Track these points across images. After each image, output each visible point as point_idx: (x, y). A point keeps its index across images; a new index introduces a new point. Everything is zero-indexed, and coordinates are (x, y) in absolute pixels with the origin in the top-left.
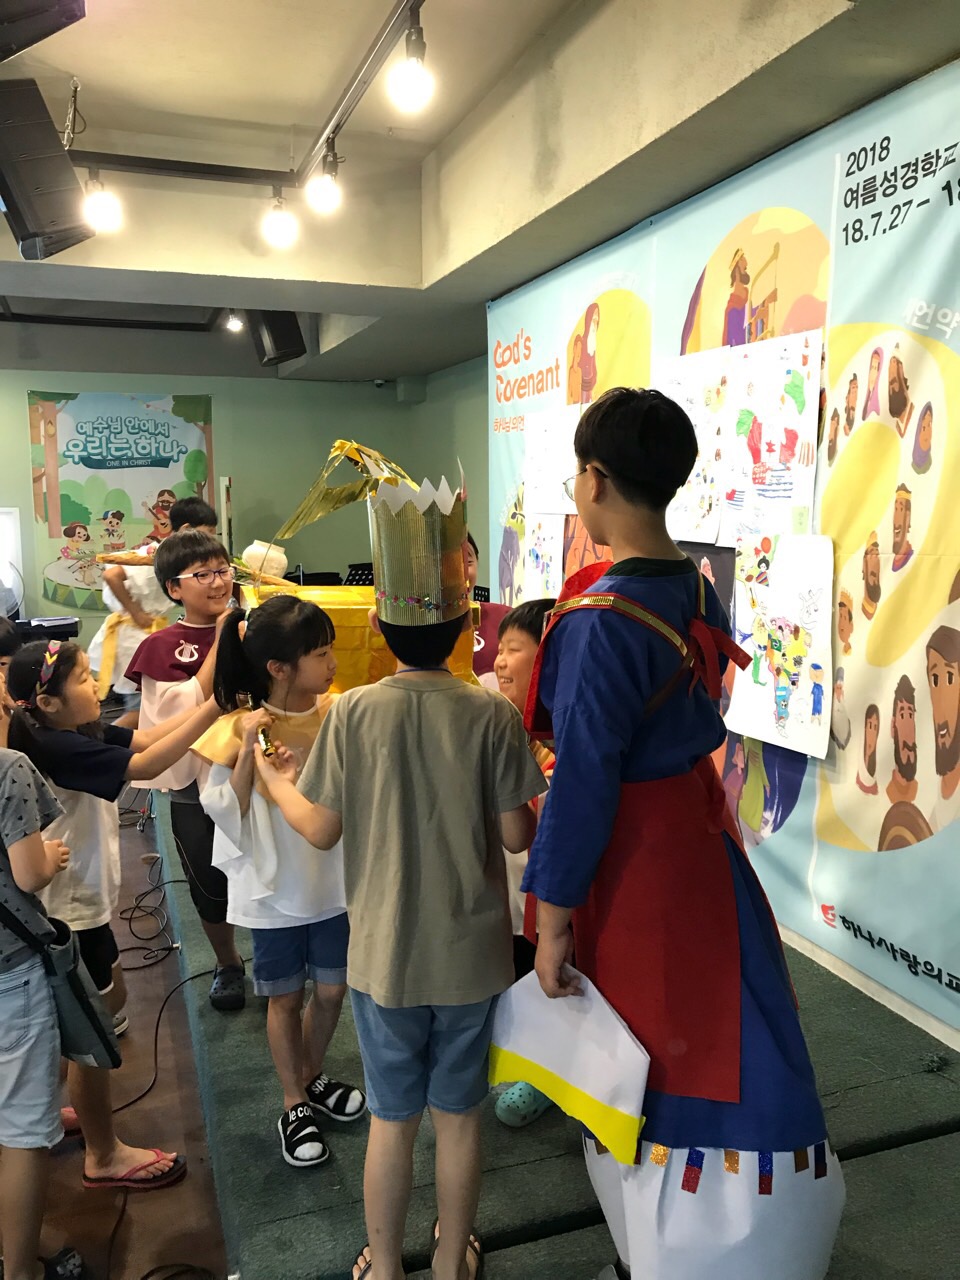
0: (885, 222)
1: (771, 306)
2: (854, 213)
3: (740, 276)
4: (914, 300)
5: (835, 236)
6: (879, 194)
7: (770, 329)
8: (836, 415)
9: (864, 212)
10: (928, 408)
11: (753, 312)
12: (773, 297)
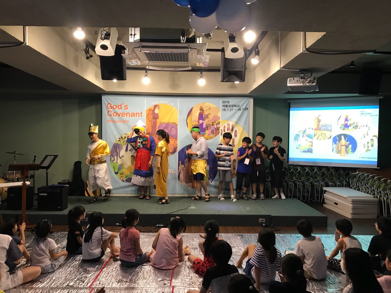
0: (229, 110)
1: (209, 115)
2: (224, 108)
3: (202, 109)
4: (235, 120)
5: (221, 109)
6: (228, 107)
7: (209, 118)
8: (222, 130)
9: (226, 108)
10: (236, 130)
11: (205, 115)
12: (210, 114)
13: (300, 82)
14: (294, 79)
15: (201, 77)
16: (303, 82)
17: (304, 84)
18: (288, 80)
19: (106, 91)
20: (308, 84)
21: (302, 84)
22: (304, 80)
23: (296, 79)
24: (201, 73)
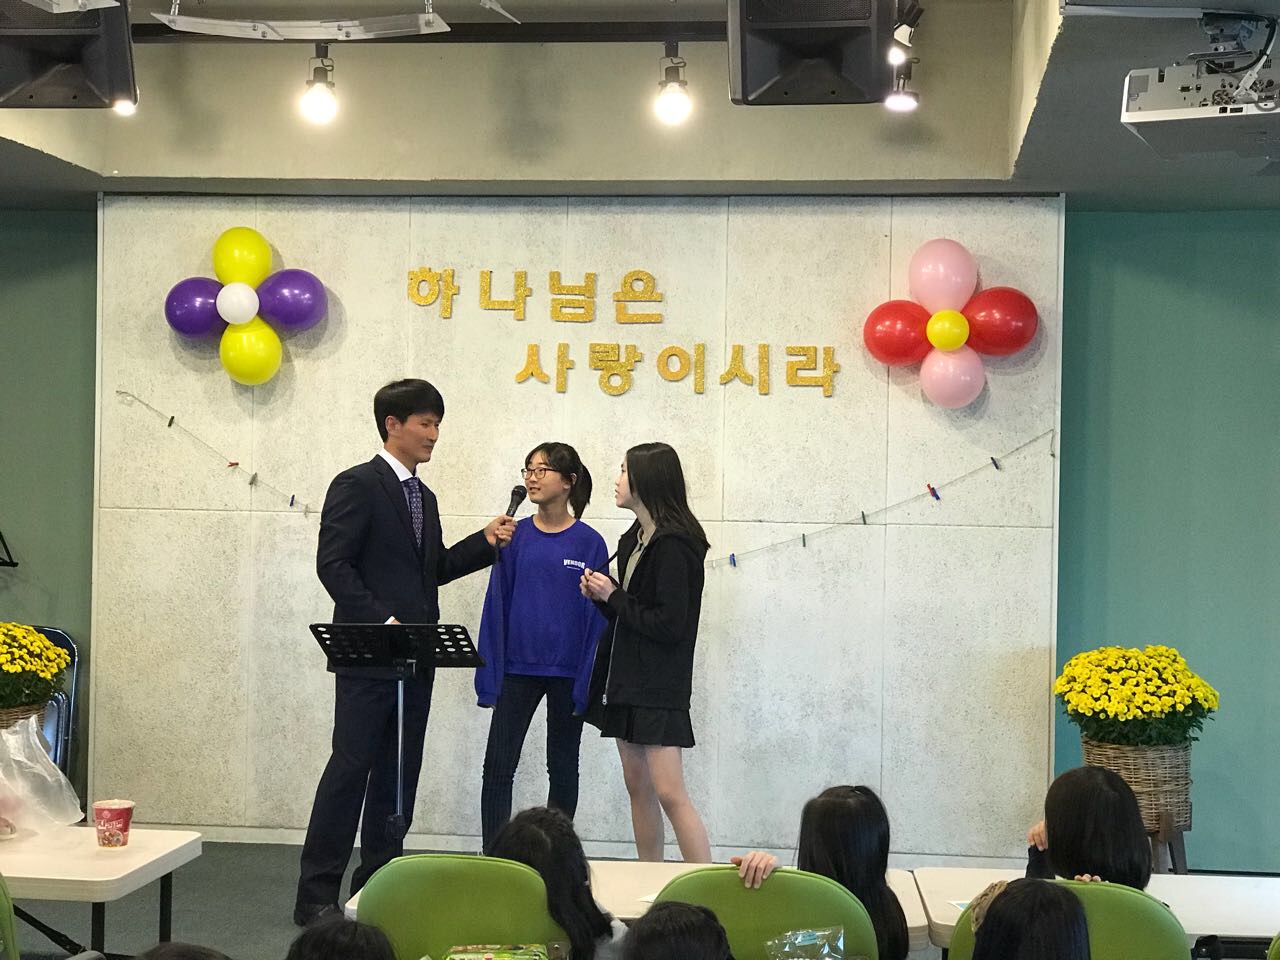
13: (1200, 96)
14: (1161, 79)
15: (672, 74)
16: (1221, 98)
17: (1224, 110)
18: (1127, 80)
19: (106, 174)
20: (1250, 110)
21: (1213, 112)
22: (1228, 79)
23: (1178, 75)
24: (672, 52)
